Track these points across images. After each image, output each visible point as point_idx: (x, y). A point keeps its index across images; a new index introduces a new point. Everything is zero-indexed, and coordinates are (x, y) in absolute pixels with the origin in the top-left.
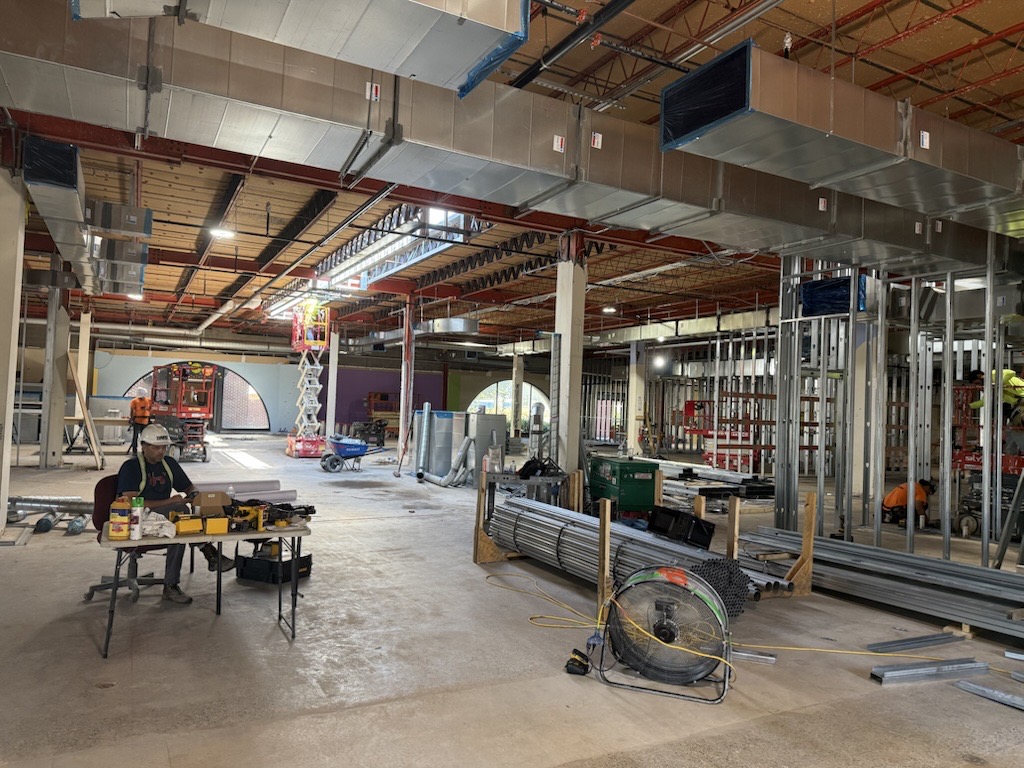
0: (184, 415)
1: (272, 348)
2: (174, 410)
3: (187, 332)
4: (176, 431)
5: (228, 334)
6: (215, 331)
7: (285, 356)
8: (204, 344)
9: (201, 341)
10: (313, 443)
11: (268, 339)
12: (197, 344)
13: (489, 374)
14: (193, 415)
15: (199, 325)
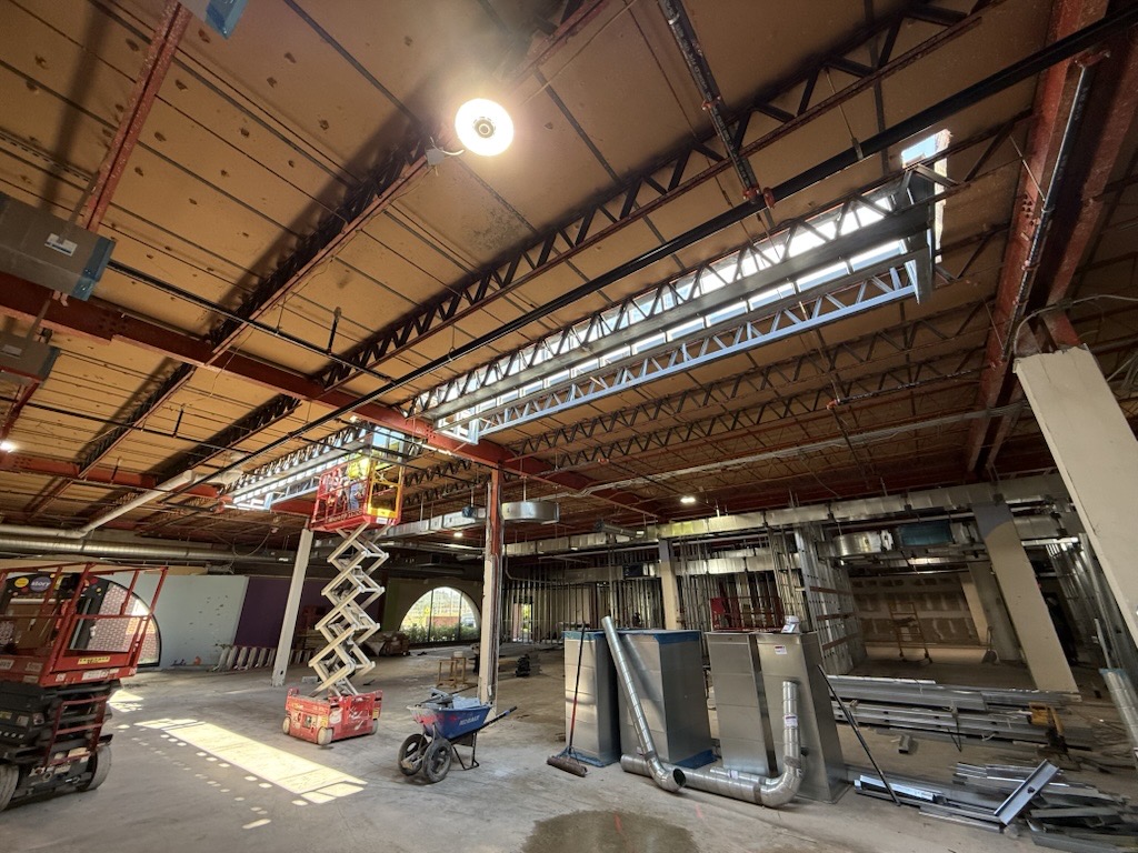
0: (61, 678)
1: (192, 555)
2: (36, 667)
3: (62, 533)
4: (24, 721)
5: (126, 536)
6: (107, 532)
7: (204, 566)
8: (88, 548)
9: (84, 544)
10: (357, 706)
11: (187, 544)
12: (78, 547)
13: (426, 582)
14: (87, 676)
15: (86, 523)
